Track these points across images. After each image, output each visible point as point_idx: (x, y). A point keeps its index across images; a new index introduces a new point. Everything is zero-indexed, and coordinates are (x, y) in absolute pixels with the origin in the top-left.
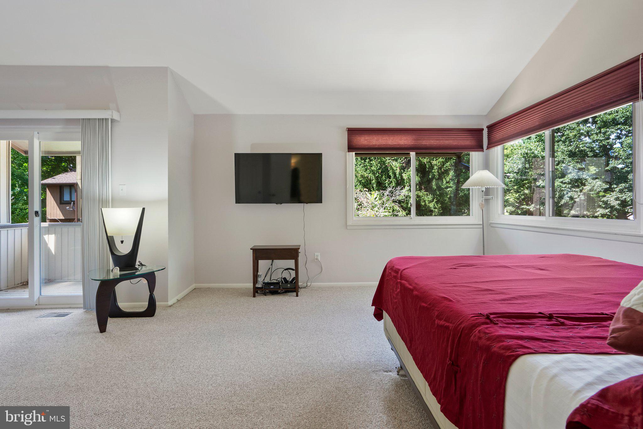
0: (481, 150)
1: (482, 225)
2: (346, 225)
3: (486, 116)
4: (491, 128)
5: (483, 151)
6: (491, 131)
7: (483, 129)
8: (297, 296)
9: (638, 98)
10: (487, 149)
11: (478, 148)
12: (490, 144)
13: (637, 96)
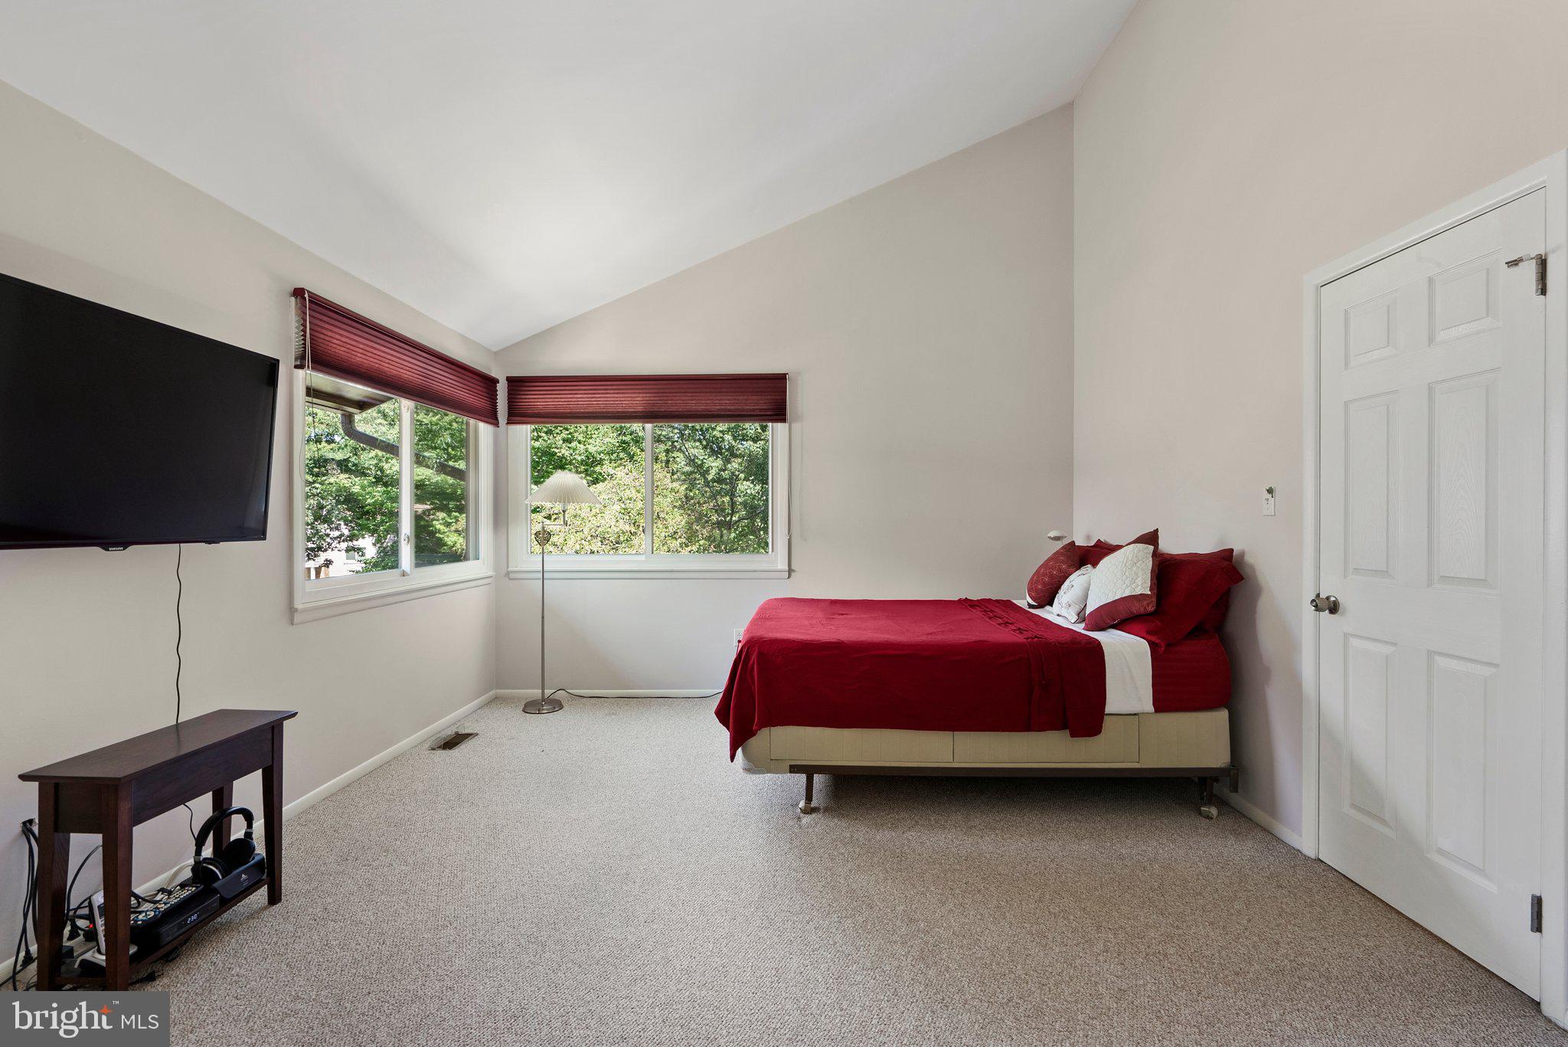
0: (493, 422)
2: (291, 610)
6: (517, 390)
7: (496, 380)
8: (274, 898)
9: (784, 420)
10: (508, 423)
11: (491, 418)
12: (516, 415)
13: (783, 417)
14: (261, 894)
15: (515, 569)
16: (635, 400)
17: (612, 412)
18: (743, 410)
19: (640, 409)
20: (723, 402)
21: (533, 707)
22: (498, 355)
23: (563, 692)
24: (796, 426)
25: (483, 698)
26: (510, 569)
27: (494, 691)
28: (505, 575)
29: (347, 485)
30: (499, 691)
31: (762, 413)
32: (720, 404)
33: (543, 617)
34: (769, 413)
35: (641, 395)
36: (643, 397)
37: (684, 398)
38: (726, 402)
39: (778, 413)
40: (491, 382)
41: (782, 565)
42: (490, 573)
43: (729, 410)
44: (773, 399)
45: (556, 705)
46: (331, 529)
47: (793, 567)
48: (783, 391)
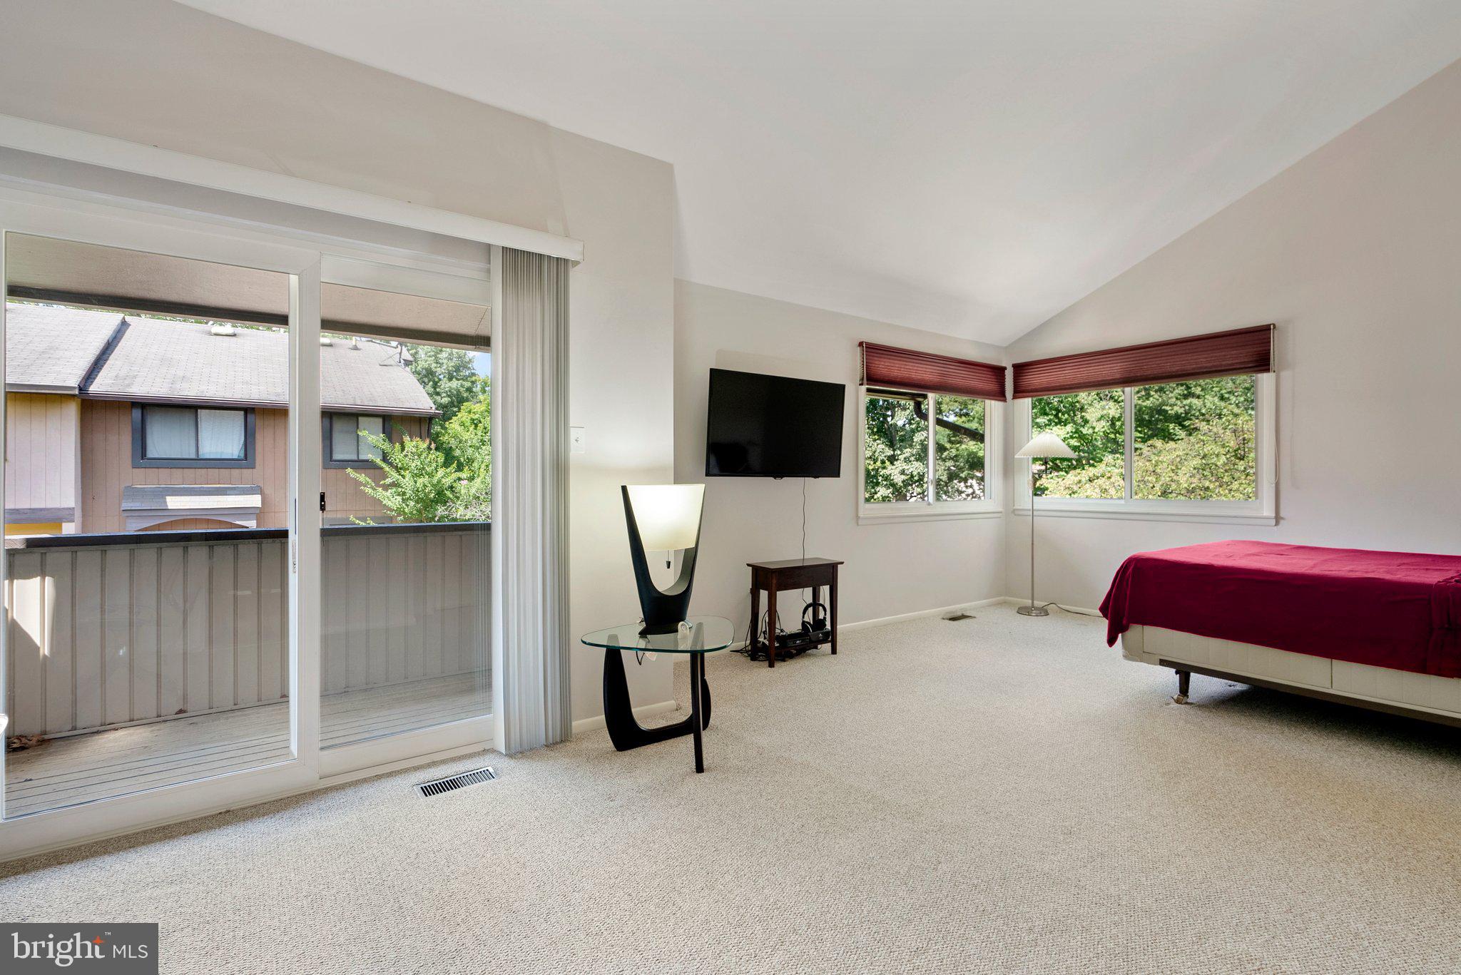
0: (1002, 399)
1: (1029, 510)
2: (857, 517)
3: (1006, 348)
4: (1020, 369)
5: (1005, 400)
6: (1020, 373)
7: (1005, 368)
8: (834, 651)
9: (1268, 370)
10: (1013, 398)
11: (1000, 395)
12: (1019, 392)
13: (1267, 367)
14: (827, 647)
15: (1019, 507)
16: (1114, 369)
17: (1094, 382)
18: (1221, 365)
19: (1118, 376)
20: (1199, 361)
21: (1024, 611)
22: (1007, 349)
23: (1054, 605)
24: (1285, 374)
25: (994, 599)
26: (1016, 507)
27: (1002, 598)
28: (1011, 512)
29: (975, 451)
30: (1007, 598)
31: (1242, 366)
32: (1196, 363)
33: (1033, 544)
34: (1250, 365)
35: (1119, 364)
36: (1120, 366)
37: (1159, 362)
38: (1203, 360)
39: (1262, 363)
40: (1001, 370)
41: (1268, 511)
42: (1000, 510)
43: (1206, 367)
44: (1255, 351)
45: (1044, 612)
46: (967, 487)
47: (1282, 514)
48: (1267, 342)
